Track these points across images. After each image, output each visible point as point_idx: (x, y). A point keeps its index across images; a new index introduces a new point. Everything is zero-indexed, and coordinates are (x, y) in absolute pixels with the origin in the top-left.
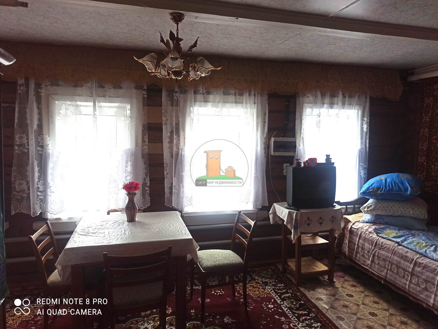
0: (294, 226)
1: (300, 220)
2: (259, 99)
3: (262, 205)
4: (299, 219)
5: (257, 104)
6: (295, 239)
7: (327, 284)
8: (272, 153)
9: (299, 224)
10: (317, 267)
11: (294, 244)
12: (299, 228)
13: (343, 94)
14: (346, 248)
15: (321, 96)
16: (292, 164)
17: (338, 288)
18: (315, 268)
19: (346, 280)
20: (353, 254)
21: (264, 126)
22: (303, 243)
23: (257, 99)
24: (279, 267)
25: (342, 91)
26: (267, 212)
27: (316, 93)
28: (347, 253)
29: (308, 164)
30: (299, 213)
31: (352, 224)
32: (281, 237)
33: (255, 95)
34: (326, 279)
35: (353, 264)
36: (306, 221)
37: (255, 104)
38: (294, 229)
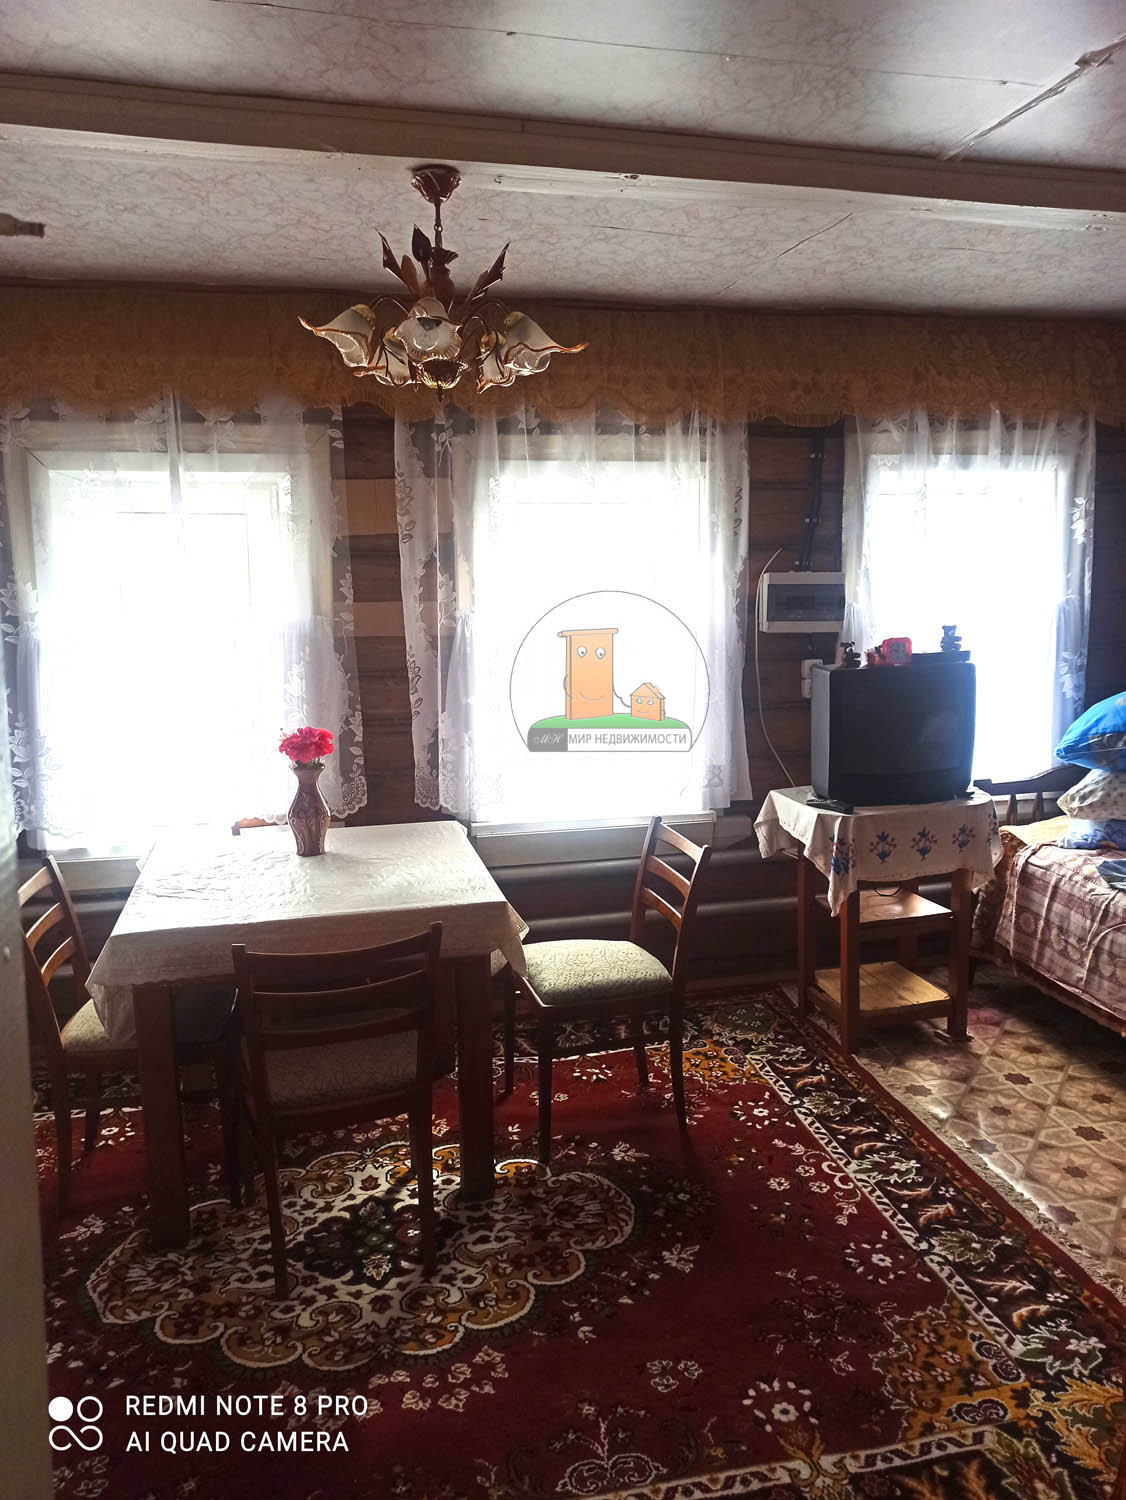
0: (836, 861)
1: (854, 841)
2: (716, 443)
3: (731, 796)
4: (851, 837)
5: (712, 460)
6: (840, 902)
7: (945, 1044)
8: (765, 626)
9: (850, 855)
10: (913, 992)
11: (837, 918)
12: (853, 866)
13: (1005, 418)
14: (1009, 931)
15: (931, 425)
16: (829, 658)
17: (978, 1057)
18: (904, 994)
19: (1007, 1033)
20: (1031, 948)
21: (736, 534)
22: (866, 916)
23: (713, 444)
24: (789, 996)
25: (1001, 408)
26: (750, 820)
27: (912, 418)
28: (1011, 947)
29: (882, 657)
30: (852, 820)
31: (1029, 852)
32: (794, 900)
33: (703, 431)
34: (944, 1030)
35: (1029, 981)
36: (875, 843)
37: (703, 459)
38: (837, 872)
